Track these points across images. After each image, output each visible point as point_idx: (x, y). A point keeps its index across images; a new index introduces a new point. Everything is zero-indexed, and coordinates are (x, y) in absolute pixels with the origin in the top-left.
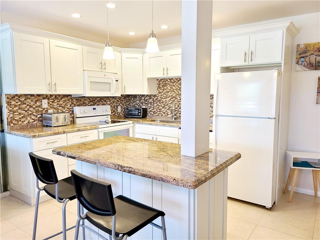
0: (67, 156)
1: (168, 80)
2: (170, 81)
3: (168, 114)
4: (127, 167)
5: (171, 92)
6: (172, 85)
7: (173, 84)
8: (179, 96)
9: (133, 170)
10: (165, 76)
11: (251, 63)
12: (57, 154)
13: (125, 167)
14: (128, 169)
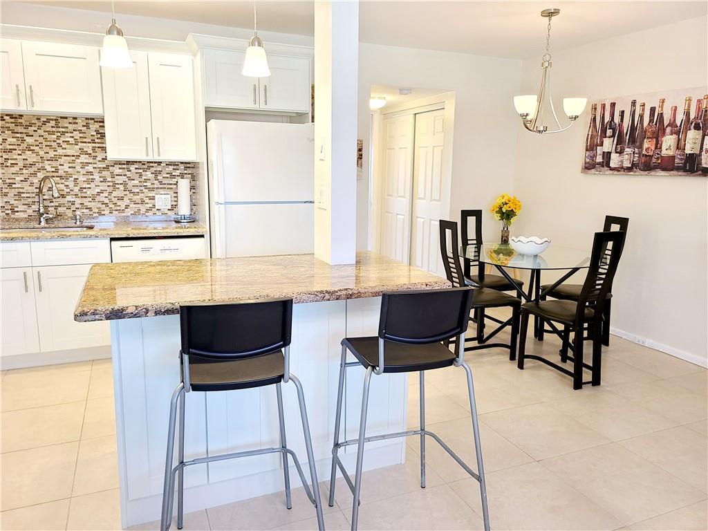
0: (157, 313)
1: (5, 117)
2: (13, 120)
3: (16, 209)
4: (340, 290)
5: (20, 152)
6: (21, 133)
7: (25, 131)
8: (49, 162)
9: (355, 292)
10: (23, 108)
11: (263, 107)
12: (108, 318)
13: (337, 292)
14: (344, 292)
